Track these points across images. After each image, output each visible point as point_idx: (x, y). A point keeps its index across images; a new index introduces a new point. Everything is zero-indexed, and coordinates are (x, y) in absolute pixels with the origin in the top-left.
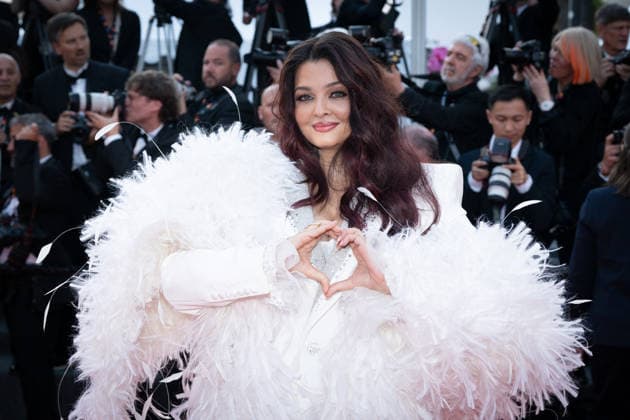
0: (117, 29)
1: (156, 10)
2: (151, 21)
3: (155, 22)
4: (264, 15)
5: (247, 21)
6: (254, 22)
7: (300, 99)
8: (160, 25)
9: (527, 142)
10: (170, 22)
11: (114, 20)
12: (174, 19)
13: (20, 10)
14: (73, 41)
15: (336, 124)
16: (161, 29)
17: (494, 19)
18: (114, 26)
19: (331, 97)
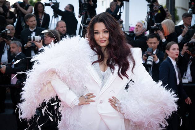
0: (42, 19)
1: (54, 14)
2: (53, 17)
3: (54, 17)
4: (84, 15)
5: (79, 17)
6: (81, 17)
7: (95, 33)
8: (55, 18)
9: (158, 50)
10: (58, 17)
11: (42, 16)
12: (59, 16)
13: (16, 13)
14: (32, 21)
15: (106, 40)
16: (56, 19)
17: (148, 17)
18: (42, 18)
19: (104, 33)
